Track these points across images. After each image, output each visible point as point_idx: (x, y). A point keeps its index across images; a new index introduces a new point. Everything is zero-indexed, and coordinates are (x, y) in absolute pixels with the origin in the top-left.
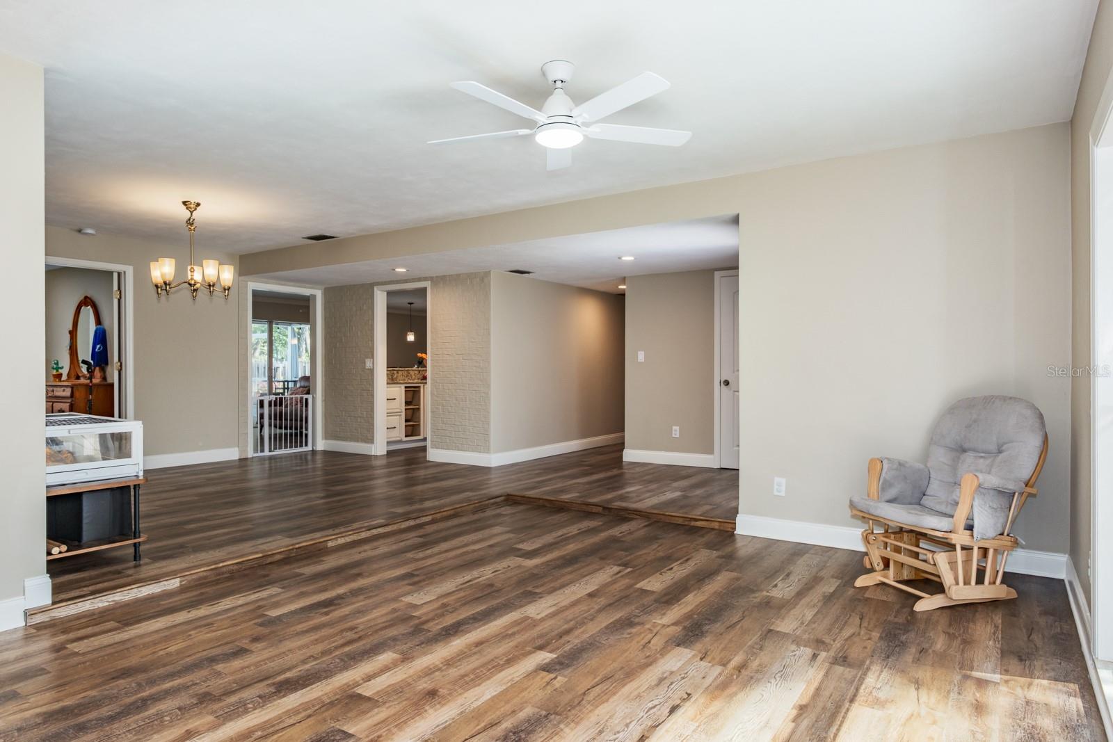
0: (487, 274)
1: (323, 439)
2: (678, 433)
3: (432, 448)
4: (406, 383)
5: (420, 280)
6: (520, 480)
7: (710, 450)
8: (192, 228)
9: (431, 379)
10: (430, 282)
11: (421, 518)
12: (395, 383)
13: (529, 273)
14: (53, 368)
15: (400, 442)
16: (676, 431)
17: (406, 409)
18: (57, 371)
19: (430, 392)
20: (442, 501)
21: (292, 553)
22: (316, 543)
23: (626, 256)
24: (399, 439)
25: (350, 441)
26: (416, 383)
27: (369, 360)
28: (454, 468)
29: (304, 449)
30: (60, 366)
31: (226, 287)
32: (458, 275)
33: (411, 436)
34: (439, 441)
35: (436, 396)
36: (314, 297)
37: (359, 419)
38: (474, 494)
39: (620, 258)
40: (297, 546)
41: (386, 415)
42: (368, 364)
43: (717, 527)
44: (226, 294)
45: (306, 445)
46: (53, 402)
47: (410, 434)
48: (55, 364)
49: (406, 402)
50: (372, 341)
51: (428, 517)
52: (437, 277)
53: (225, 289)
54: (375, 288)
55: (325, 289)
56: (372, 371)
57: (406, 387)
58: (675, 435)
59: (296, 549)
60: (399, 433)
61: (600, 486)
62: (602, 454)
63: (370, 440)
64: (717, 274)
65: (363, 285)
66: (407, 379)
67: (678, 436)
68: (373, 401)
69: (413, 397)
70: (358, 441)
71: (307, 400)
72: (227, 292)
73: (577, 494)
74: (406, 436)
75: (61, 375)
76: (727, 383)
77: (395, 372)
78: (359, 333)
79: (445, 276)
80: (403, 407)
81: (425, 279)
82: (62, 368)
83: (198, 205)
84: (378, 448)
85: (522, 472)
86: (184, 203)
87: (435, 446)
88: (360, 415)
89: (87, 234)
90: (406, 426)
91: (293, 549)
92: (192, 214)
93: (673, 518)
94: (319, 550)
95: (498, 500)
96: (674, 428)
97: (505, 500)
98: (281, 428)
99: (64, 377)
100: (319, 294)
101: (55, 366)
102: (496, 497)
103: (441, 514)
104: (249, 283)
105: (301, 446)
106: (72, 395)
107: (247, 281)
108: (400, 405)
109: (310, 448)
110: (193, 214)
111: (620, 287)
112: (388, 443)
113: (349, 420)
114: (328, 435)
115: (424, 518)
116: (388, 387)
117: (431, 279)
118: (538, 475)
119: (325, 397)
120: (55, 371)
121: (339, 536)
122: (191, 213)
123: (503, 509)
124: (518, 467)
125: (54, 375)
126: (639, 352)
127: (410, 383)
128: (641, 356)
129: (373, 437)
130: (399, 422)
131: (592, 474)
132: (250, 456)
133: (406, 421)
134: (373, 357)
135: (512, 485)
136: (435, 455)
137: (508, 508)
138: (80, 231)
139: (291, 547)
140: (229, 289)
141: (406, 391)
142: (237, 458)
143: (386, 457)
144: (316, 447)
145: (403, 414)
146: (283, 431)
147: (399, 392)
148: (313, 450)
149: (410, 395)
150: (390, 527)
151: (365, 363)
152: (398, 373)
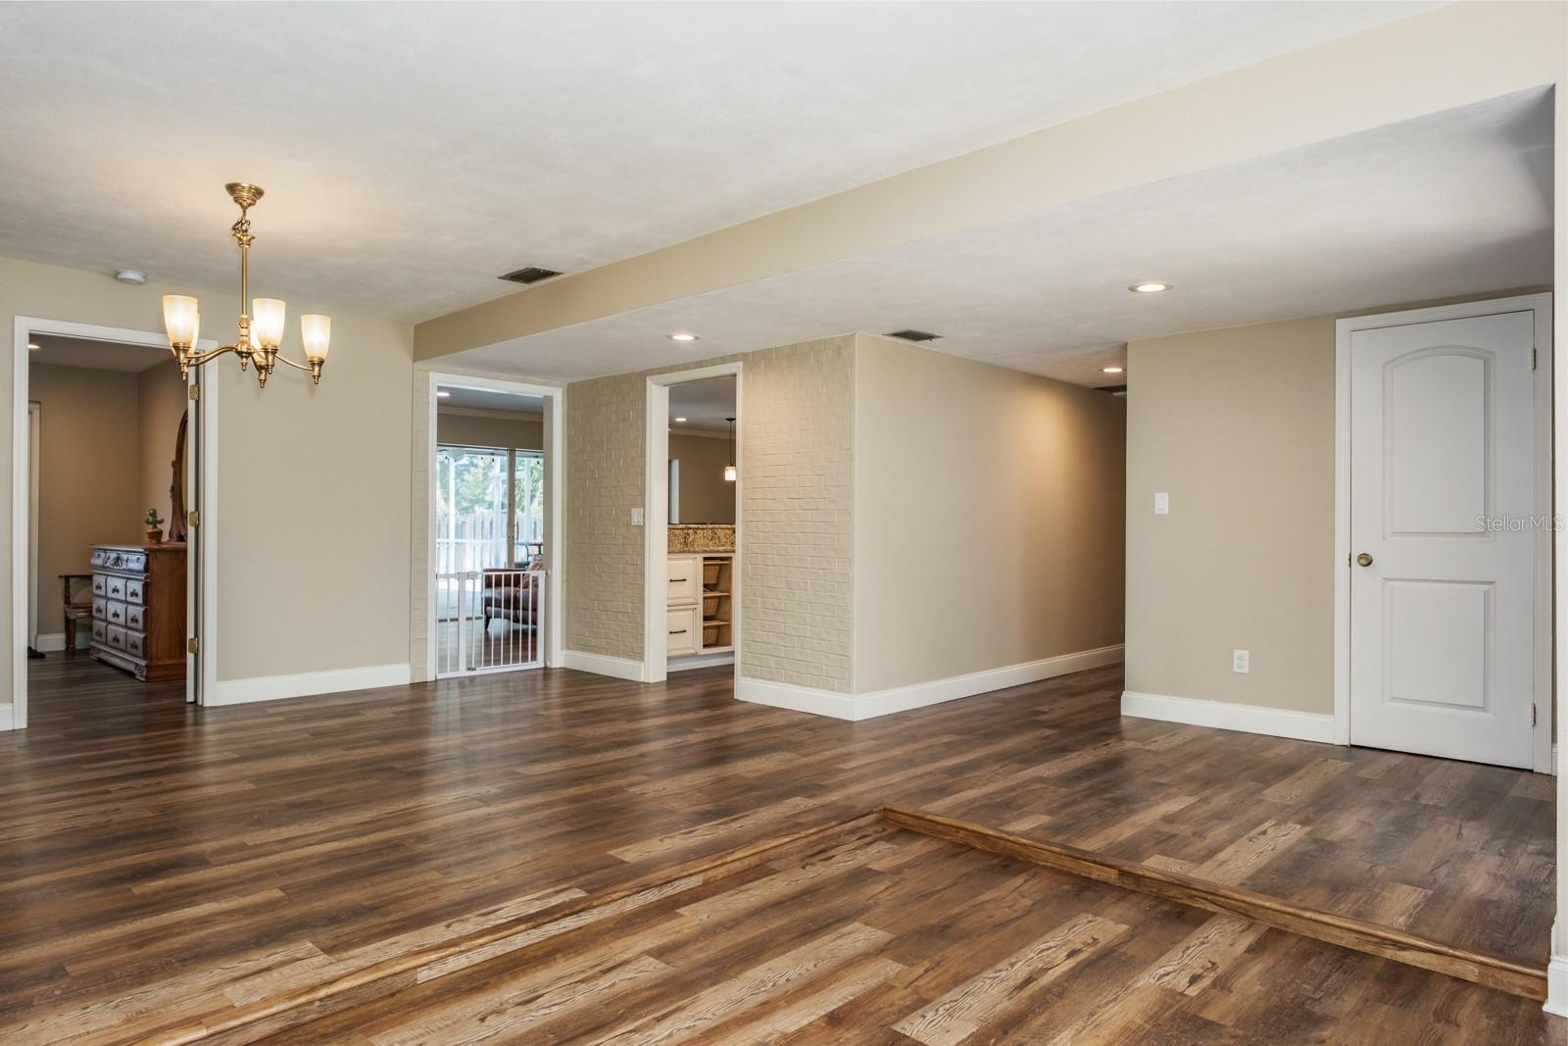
0: (847, 341)
1: (562, 649)
2: (1246, 663)
3: (744, 675)
4: (706, 552)
5: (724, 360)
6: (910, 763)
7: (1327, 707)
8: (245, 239)
9: (743, 546)
10: (741, 363)
11: (676, 883)
12: (689, 552)
13: (930, 337)
14: (148, 522)
15: (695, 656)
16: (1241, 658)
17: (705, 598)
18: (155, 527)
19: (740, 572)
20: (735, 825)
21: (306, 1013)
22: (383, 978)
23: (1145, 281)
24: (692, 651)
25: (607, 654)
26: (725, 552)
27: (637, 509)
28: (781, 721)
29: (530, 665)
30: (159, 519)
31: (316, 360)
32: (793, 348)
33: (716, 644)
34: (756, 663)
35: (751, 578)
36: (549, 399)
37: (620, 615)
38: (810, 803)
39: (1132, 289)
40: (322, 993)
41: (666, 608)
42: (636, 517)
43: (1472, 978)
44: (316, 373)
45: (534, 658)
46: (128, 579)
47: (712, 642)
48: (151, 515)
49: (705, 586)
50: (643, 475)
51: (694, 878)
52: (753, 353)
53: (313, 364)
54: (649, 380)
55: (568, 385)
56: (641, 529)
57: (705, 559)
58: (1241, 667)
59: (321, 1000)
60: (693, 641)
61: (1093, 792)
62: (1073, 695)
63: (638, 655)
64: (1342, 325)
65: (628, 376)
66: (711, 544)
67: (1246, 670)
68: (643, 585)
69: (717, 577)
70: (618, 655)
71: (535, 579)
72: (317, 368)
73: (1045, 819)
74: (705, 646)
75: (160, 533)
76: (1367, 561)
77: (690, 531)
78: (622, 460)
79: (769, 351)
80: (700, 594)
81: (733, 358)
82: (162, 522)
83: (259, 193)
84: (651, 670)
85: (914, 739)
86: (232, 188)
87: (749, 673)
88: (622, 609)
89: (125, 281)
90: (705, 628)
91: (311, 1002)
92: (244, 212)
93: (1326, 929)
94: (393, 995)
95: (862, 822)
96: (1237, 652)
97: (878, 822)
98: (516, 620)
99: (165, 538)
100: (558, 395)
101: (151, 519)
102: (858, 818)
103: (726, 867)
104: (432, 374)
105: (525, 659)
106: (147, 568)
107: (429, 371)
108: (693, 590)
109: (539, 663)
110: (247, 211)
111: (1107, 370)
112: (669, 658)
113: (604, 617)
114: (573, 642)
115: (683, 881)
116: (669, 559)
117: (743, 357)
118: (951, 748)
119: (568, 574)
120: (151, 526)
121: (452, 950)
122: (244, 209)
123: (873, 850)
124: (907, 724)
125: (149, 534)
126: (1157, 495)
127: (711, 552)
128: (1162, 503)
129: (643, 648)
130: (693, 623)
131: (1064, 750)
132: (430, 678)
133: (706, 619)
134: (643, 505)
135: (895, 778)
136: (749, 689)
137: (883, 846)
138: (116, 276)
139: (303, 999)
140: (321, 363)
141: (704, 565)
142: (408, 683)
143: (665, 687)
144: (551, 662)
145: (700, 608)
146: (521, 626)
147: (692, 567)
148: (545, 668)
149: (714, 573)
150: (595, 911)
151: (630, 516)
152: (696, 533)
